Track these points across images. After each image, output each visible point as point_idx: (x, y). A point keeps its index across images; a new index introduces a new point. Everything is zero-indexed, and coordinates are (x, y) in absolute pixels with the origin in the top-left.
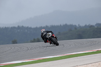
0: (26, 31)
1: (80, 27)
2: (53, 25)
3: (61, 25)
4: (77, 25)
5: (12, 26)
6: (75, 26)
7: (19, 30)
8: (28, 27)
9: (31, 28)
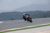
0: (18, 14)
1: (45, 12)
2: (31, 11)
3: (35, 11)
4: (43, 11)
5: (11, 11)
6: (42, 11)
7: (14, 14)
8: (19, 12)
9: (20, 12)
